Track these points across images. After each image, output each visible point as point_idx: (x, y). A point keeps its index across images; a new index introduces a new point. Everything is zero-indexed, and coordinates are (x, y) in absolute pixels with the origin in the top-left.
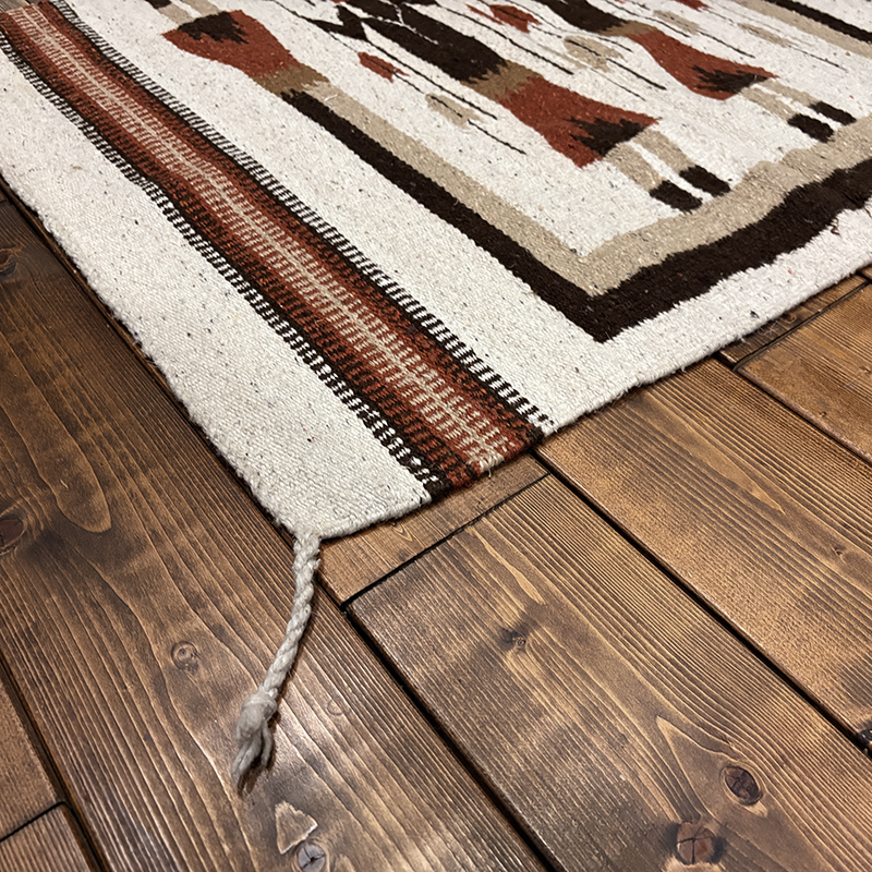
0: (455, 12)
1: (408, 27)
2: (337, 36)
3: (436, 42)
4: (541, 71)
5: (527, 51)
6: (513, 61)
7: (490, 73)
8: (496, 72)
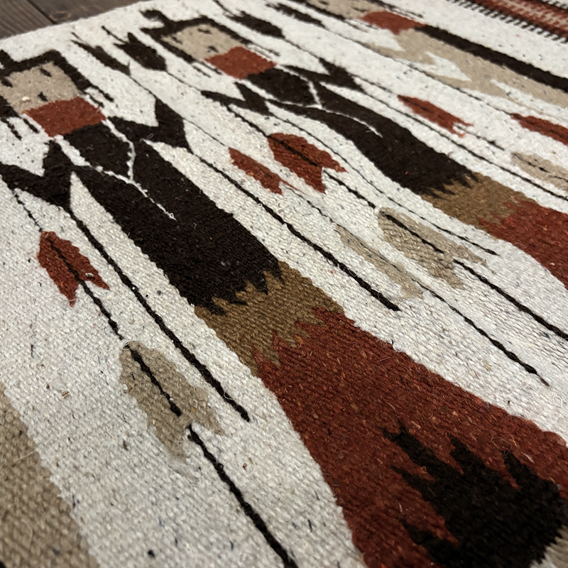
0: (210, 166)
1: (137, 185)
2: (25, 196)
3: (171, 216)
4: (337, 296)
5: (316, 248)
6: (292, 265)
7: (250, 288)
8: (262, 287)
